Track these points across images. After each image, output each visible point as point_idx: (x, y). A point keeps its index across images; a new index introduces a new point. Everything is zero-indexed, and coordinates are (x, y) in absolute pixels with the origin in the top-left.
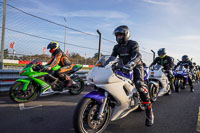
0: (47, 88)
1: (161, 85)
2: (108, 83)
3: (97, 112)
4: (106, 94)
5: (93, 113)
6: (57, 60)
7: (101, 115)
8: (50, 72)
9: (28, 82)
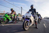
0: (11, 20)
3: (28, 24)
9: (6, 18)
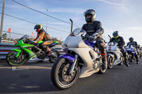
0: (33, 56)
1: (116, 57)
2: (78, 47)
3: (69, 69)
4: (76, 57)
5: (66, 69)
6: (41, 37)
7: (72, 71)
8: (36, 44)
9: (20, 51)
